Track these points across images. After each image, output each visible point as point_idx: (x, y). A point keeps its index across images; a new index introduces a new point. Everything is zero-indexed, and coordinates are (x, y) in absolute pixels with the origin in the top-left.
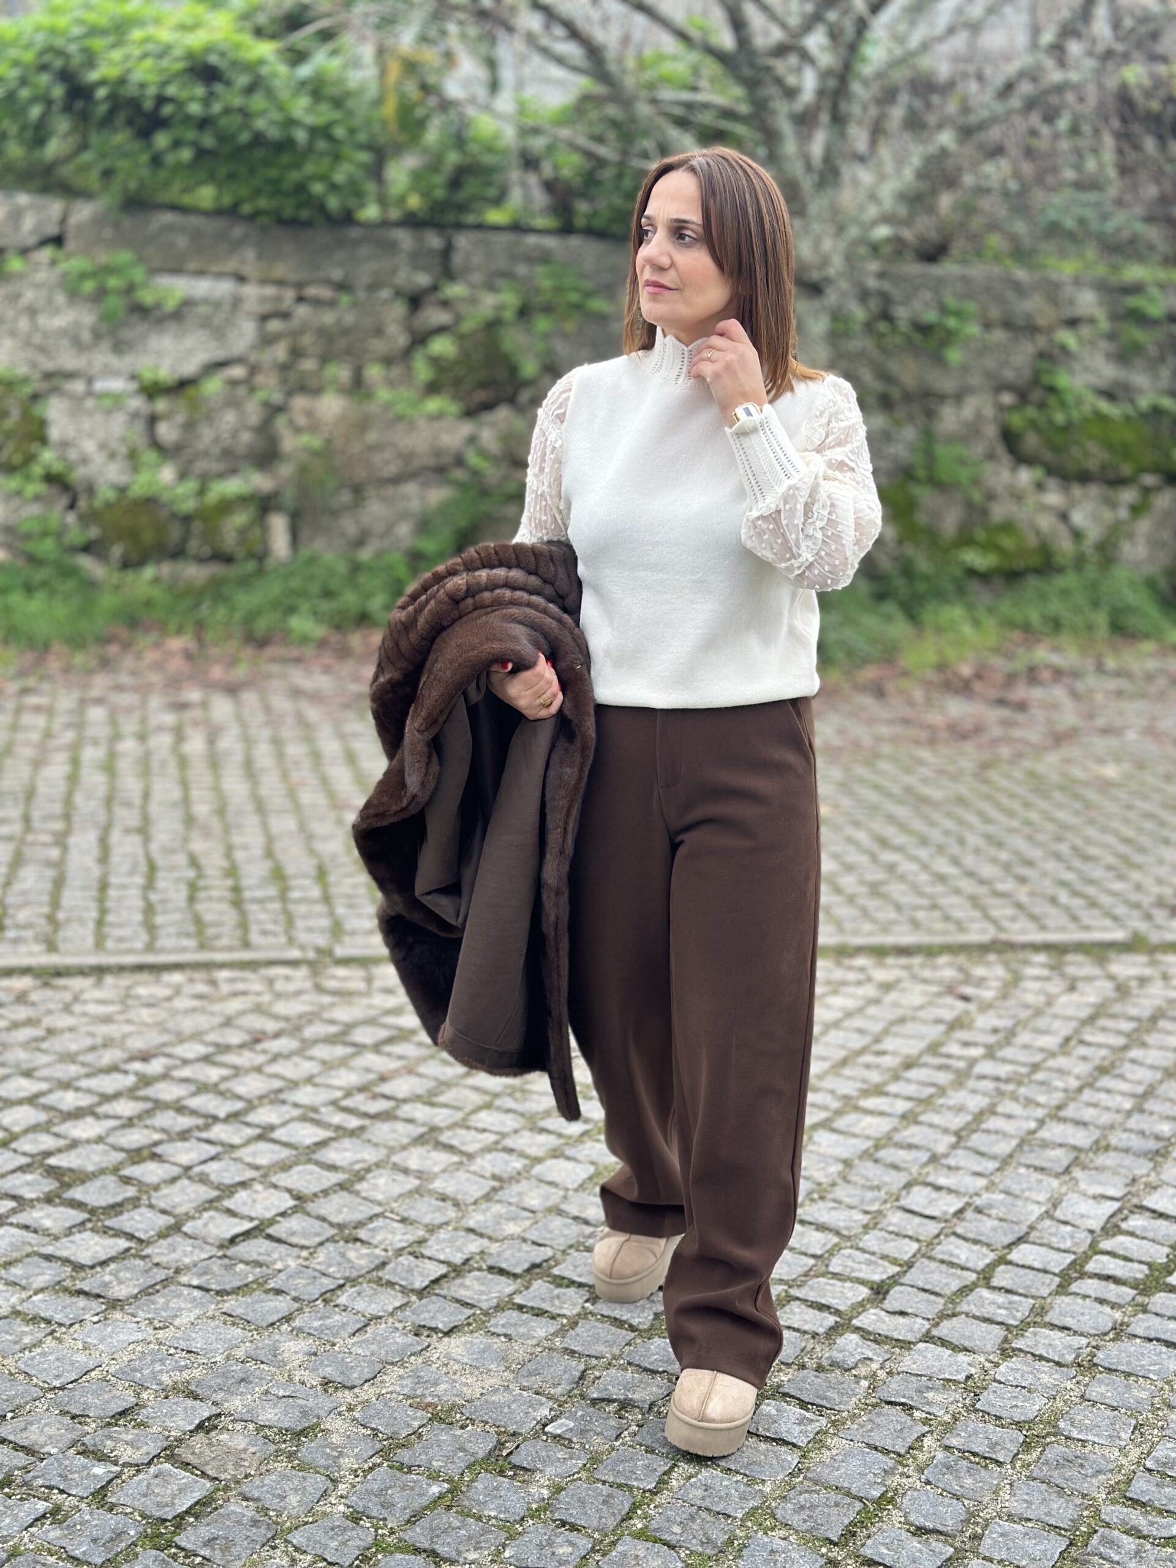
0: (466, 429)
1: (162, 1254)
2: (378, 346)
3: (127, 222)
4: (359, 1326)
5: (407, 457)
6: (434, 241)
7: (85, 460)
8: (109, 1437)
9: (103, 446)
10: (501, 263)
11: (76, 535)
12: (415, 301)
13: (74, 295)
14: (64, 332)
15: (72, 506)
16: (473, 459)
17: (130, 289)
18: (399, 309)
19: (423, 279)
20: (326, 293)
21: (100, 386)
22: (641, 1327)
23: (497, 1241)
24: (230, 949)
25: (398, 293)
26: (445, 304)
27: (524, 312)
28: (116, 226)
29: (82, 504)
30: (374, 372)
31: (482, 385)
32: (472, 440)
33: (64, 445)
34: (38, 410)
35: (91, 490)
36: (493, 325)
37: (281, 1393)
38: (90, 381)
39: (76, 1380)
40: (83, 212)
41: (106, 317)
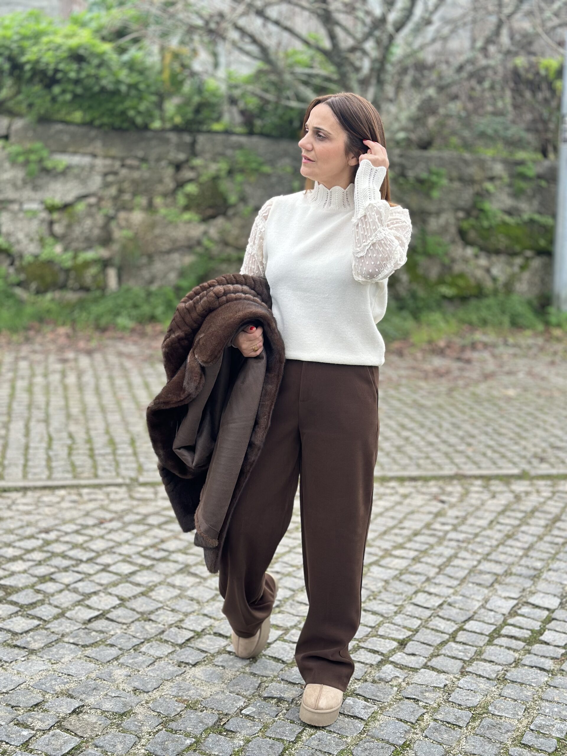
0: (202, 228)
1: (55, 627)
2: (160, 188)
3: (40, 129)
4: (151, 662)
5: (174, 241)
6: (187, 138)
7: (18, 242)
8: (30, 717)
9: (27, 235)
10: (219, 149)
11: (14, 278)
12: (178, 167)
13: (14, 163)
14: (8, 181)
15: (12, 264)
16: (206, 242)
17: (41, 160)
18: (170, 171)
19: (182, 156)
20: (135, 163)
21: (26, 206)
22: (288, 662)
23: (218, 620)
24: (88, 478)
25: (171, 163)
26: (193, 168)
27: (230, 172)
28: (35, 131)
29: (17, 263)
30: (158, 201)
31: (211, 207)
32: (205, 233)
33: (8, 235)
35: (21, 257)
36: (215, 179)
37: (113, 695)
38: (21, 204)
39: (13, 689)
40: (19, 124)
41: (30, 174)
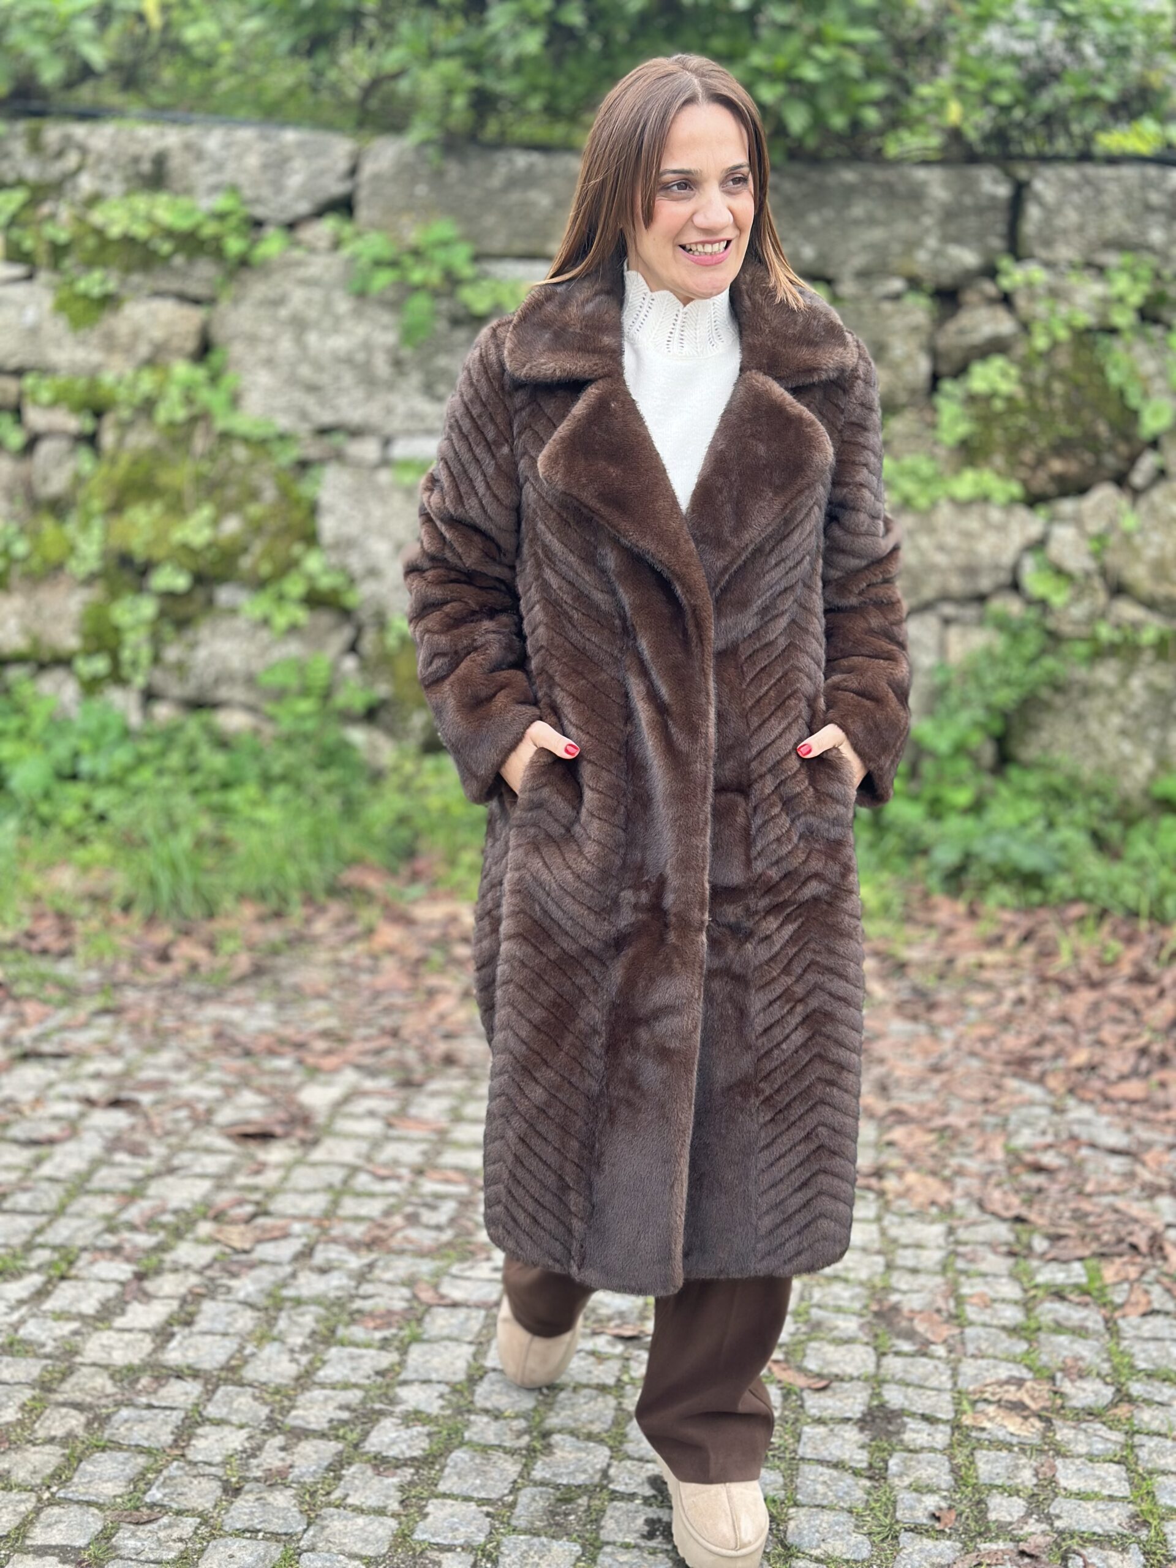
6: (992, 185)
11: (355, 692)
12: (948, 296)
13: (361, 297)
15: (353, 648)
16: (1035, 582)
17: (452, 281)
18: (917, 312)
21: (400, 449)
25: (914, 283)
29: (368, 643)
32: (1039, 545)
33: (345, 544)
34: (305, 489)
35: (381, 621)
36: (1093, 335)
40: (386, 154)
41: (408, 334)
